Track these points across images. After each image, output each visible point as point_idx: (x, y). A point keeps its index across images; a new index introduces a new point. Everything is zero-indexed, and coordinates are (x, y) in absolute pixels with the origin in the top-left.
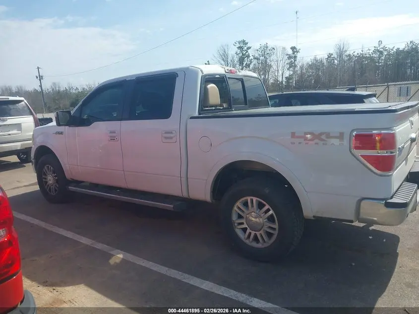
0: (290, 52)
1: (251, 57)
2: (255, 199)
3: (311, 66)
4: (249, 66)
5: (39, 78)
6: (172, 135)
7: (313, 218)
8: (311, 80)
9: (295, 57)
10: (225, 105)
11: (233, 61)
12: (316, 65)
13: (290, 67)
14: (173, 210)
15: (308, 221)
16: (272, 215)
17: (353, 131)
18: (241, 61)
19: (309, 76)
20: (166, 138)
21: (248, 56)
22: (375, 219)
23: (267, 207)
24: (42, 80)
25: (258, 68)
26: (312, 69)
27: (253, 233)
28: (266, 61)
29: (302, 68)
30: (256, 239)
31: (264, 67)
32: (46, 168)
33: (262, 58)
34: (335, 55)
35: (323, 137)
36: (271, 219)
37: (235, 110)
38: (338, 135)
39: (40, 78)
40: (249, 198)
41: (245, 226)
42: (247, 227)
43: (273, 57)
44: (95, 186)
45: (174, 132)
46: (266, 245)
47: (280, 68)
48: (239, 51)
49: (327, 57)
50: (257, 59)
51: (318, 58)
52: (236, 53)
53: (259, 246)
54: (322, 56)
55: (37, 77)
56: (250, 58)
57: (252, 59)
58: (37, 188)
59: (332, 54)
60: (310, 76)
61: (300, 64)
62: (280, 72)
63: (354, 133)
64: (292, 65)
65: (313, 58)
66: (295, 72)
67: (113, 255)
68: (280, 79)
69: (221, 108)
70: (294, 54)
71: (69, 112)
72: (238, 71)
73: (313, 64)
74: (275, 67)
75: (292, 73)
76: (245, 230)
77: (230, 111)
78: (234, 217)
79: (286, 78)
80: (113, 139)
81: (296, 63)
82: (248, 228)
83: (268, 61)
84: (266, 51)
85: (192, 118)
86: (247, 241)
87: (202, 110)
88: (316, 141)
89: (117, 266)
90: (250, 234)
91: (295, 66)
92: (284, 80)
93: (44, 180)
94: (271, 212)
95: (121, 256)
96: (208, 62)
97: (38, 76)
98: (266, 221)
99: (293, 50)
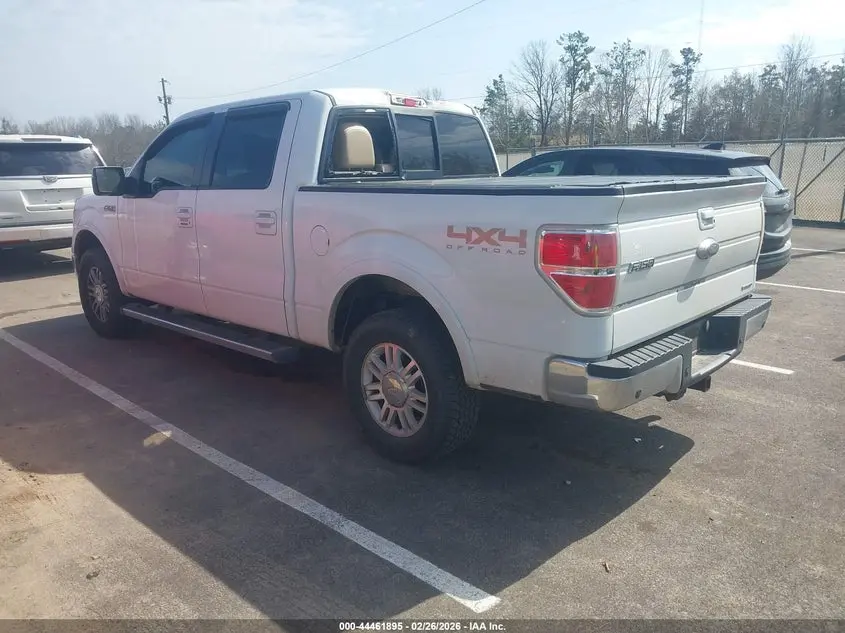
0: (679, 60)
1: (593, 70)
2: (396, 348)
3: (722, 92)
4: (587, 89)
5: (163, 101)
6: (270, 221)
7: (479, 388)
8: (723, 122)
9: (690, 71)
10: (385, 168)
11: (552, 76)
12: (735, 90)
13: (677, 93)
14: (270, 359)
15: (472, 391)
16: (420, 379)
17: (542, 227)
18: (571, 77)
19: (717, 114)
20: (262, 225)
21: (587, 67)
22: (597, 398)
23: (413, 363)
24: (169, 106)
25: (607, 93)
26: (726, 97)
27: (393, 409)
28: (624, 78)
29: (702, 95)
30: (397, 422)
31: (622, 92)
32: (92, 272)
33: (616, 72)
34: (779, 70)
35: (495, 237)
36: (418, 385)
37: (407, 179)
38: (518, 234)
39: (167, 101)
40: (386, 346)
41: (381, 396)
42: (384, 397)
43: (641, 72)
44: (167, 311)
45: (272, 214)
46: (410, 433)
47: (655, 94)
48: (567, 56)
49: (762, 73)
50: (606, 73)
51: (743, 73)
52: (562, 60)
53: (400, 433)
54: (751, 71)
55: (160, 100)
56: (591, 71)
57: (594, 74)
58: (79, 310)
59: (775, 67)
60: (722, 113)
61: (699, 88)
62: (654, 103)
63: (543, 233)
64: (681, 90)
65: (729, 73)
66: (685, 104)
67: (156, 431)
68: (653, 118)
69: (375, 173)
70: (687, 63)
71: (120, 171)
72: (423, 102)
73: (730, 87)
74: (641, 92)
75: (679, 105)
76: (381, 402)
77: (396, 180)
78: (366, 379)
79: (665, 115)
80: (184, 223)
81: (691, 84)
82: (386, 402)
83: (628, 79)
84: (625, 59)
85: (302, 189)
86: (384, 425)
87: (327, 175)
88: (484, 244)
89: (154, 449)
90: (388, 409)
91: (688, 91)
92: (662, 120)
93: (91, 294)
94: (419, 373)
95: (167, 434)
96: (500, 76)
97: (162, 96)
98: (412, 390)
99: (685, 57)
